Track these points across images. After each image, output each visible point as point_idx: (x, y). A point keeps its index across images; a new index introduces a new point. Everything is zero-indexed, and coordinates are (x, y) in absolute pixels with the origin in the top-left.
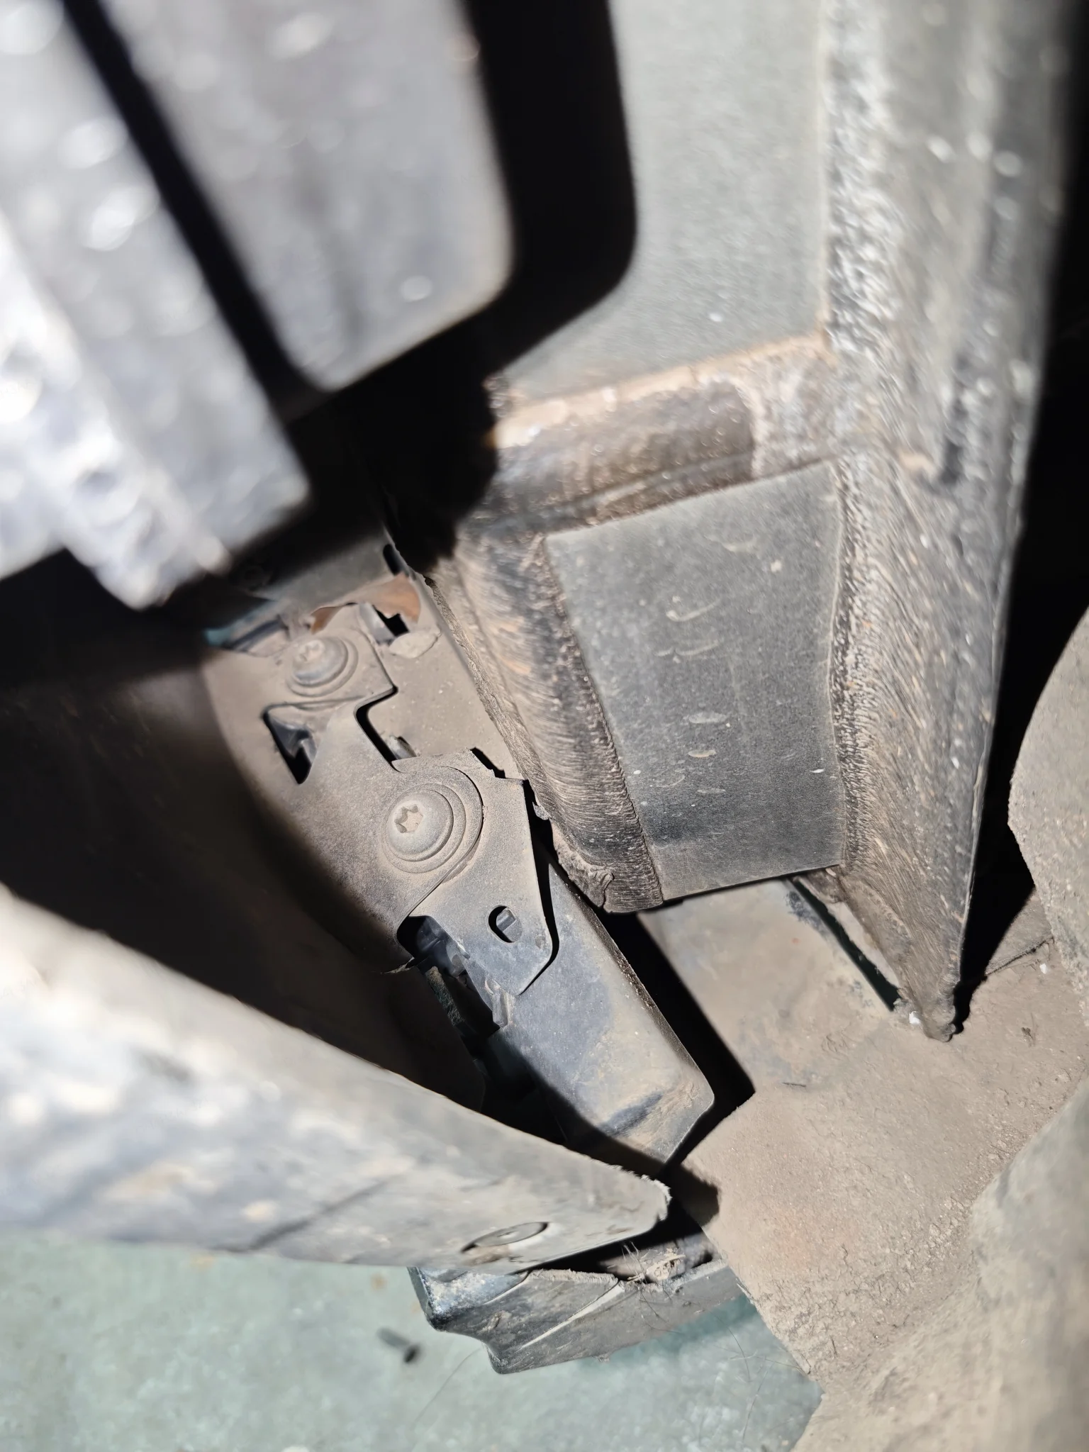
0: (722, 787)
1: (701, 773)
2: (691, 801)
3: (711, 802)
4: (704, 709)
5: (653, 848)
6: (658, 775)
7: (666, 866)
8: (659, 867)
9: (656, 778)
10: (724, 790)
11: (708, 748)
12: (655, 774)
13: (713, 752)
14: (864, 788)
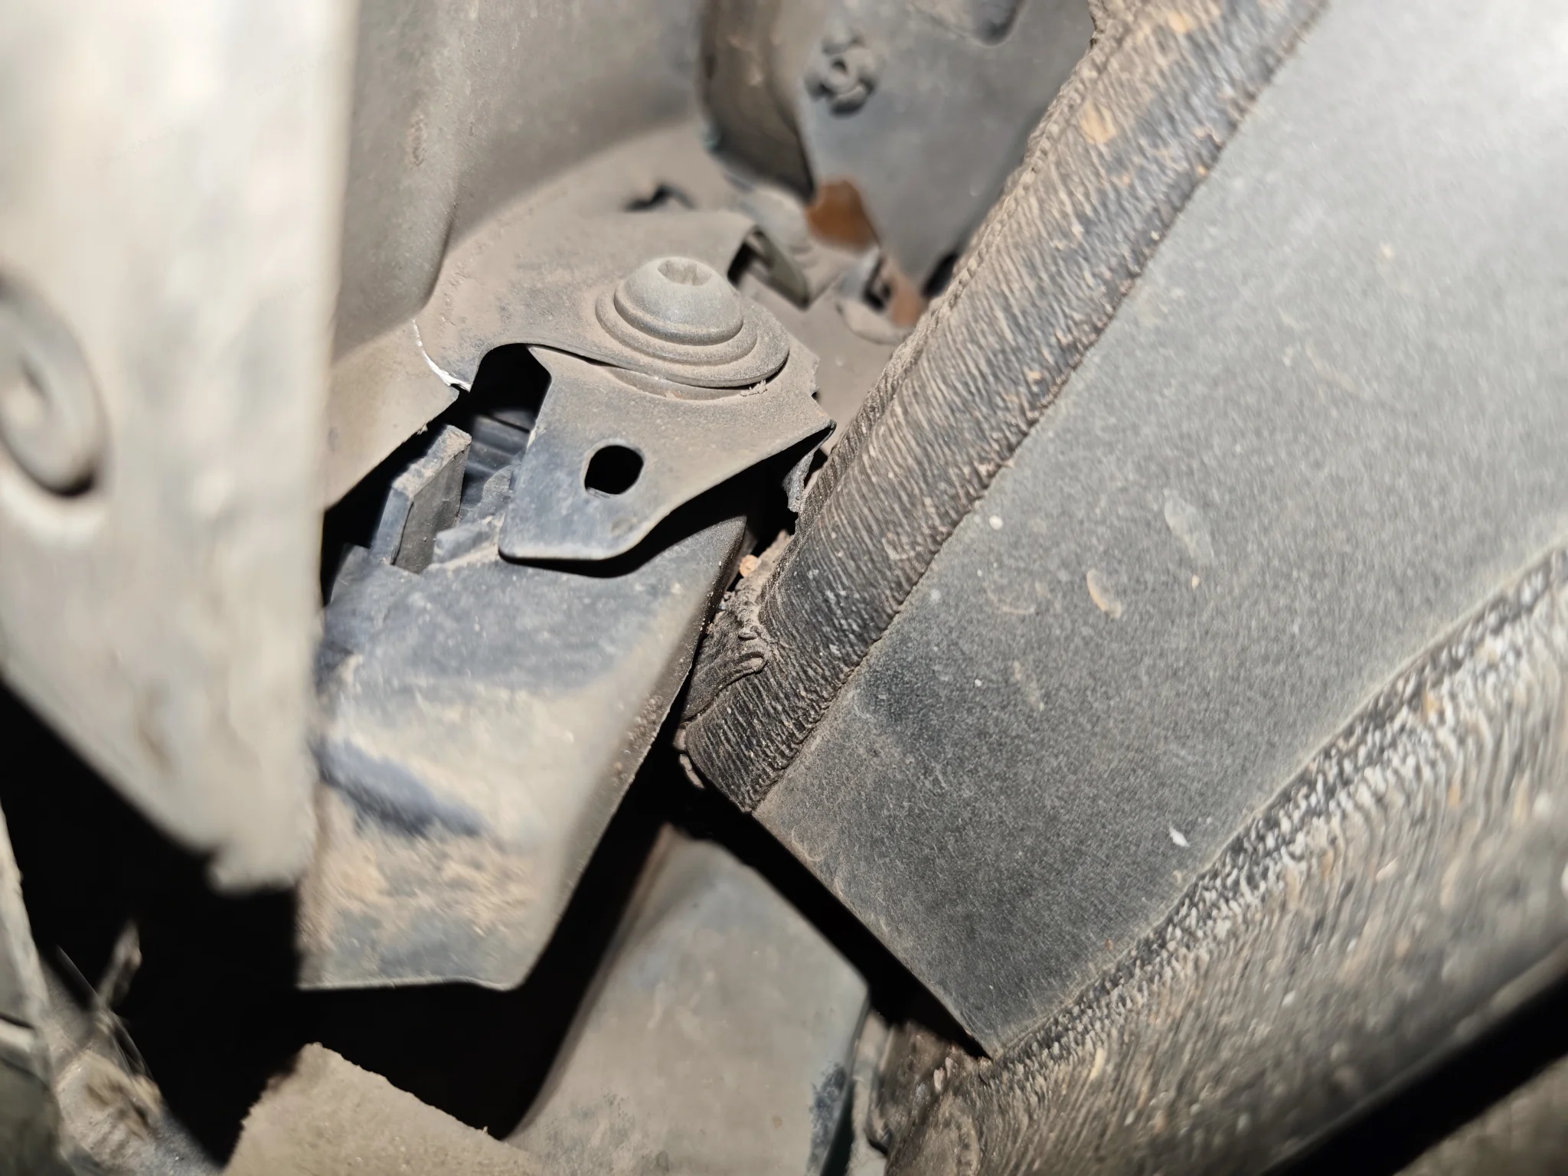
0: (1047, 697)
1: (1058, 632)
2: (985, 671)
3: (1003, 708)
4: (1206, 504)
5: (850, 696)
6: (1012, 562)
7: (825, 752)
8: (815, 743)
9: (1001, 566)
10: (1042, 706)
11: (1121, 593)
12: (1010, 556)
13: (1118, 610)
14: (1196, 940)
